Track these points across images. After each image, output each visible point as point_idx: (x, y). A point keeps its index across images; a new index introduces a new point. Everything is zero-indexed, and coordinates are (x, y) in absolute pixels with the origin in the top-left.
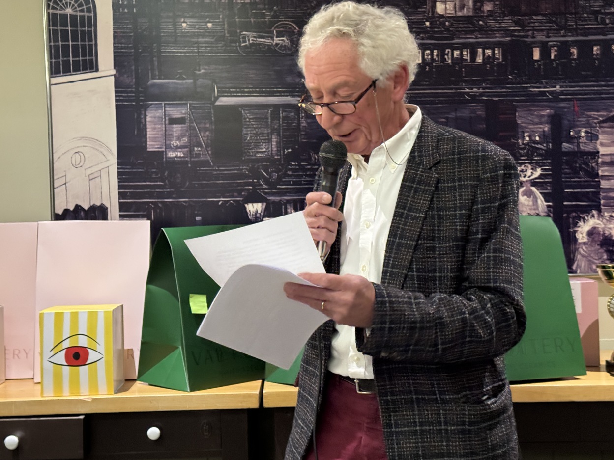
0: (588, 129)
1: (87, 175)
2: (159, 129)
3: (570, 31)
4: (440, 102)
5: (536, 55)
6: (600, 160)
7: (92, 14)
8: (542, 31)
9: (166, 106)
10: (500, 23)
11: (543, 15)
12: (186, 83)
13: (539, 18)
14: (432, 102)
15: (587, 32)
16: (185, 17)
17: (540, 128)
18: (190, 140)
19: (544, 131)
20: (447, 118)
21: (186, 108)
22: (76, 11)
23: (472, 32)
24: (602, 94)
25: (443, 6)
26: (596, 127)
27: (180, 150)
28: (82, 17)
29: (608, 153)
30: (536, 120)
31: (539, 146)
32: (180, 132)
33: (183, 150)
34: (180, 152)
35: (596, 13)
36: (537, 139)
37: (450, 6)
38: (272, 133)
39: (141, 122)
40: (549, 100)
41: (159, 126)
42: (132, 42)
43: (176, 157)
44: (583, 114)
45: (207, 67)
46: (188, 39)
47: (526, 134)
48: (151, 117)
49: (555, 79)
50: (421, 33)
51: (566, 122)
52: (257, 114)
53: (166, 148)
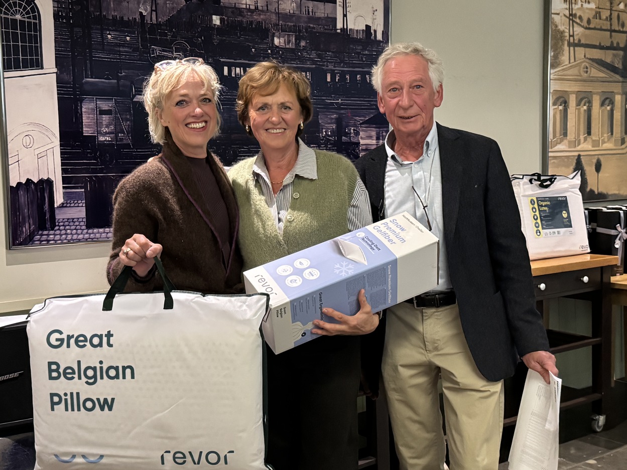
0: (355, 128)
1: (36, 153)
2: (92, 118)
3: (346, 64)
5: (329, 79)
6: (360, 148)
7: (38, 22)
8: (332, 62)
9: (97, 100)
10: (310, 55)
11: (333, 52)
12: (111, 82)
13: (330, 54)
15: (354, 66)
16: (110, 30)
17: (331, 126)
18: (115, 128)
19: (333, 128)
21: (112, 103)
22: (25, 17)
23: (294, 60)
24: (361, 106)
25: (278, 40)
26: (358, 127)
27: (108, 135)
28: (29, 23)
29: (365, 143)
30: (329, 121)
31: (331, 138)
32: (108, 121)
33: (111, 135)
34: (108, 137)
35: (359, 53)
36: (330, 133)
37: (282, 40)
39: (78, 112)
40: (335, 108)
41: (92, 116)
42: (70, 47)
43: (105, 141)
44: (352, 118)
45: (126, 71)
46: (112, 48)
47: (324, 130)
49: (339, 95)
50: (266, 57)
51: (344, 123)
53: (97, 134)
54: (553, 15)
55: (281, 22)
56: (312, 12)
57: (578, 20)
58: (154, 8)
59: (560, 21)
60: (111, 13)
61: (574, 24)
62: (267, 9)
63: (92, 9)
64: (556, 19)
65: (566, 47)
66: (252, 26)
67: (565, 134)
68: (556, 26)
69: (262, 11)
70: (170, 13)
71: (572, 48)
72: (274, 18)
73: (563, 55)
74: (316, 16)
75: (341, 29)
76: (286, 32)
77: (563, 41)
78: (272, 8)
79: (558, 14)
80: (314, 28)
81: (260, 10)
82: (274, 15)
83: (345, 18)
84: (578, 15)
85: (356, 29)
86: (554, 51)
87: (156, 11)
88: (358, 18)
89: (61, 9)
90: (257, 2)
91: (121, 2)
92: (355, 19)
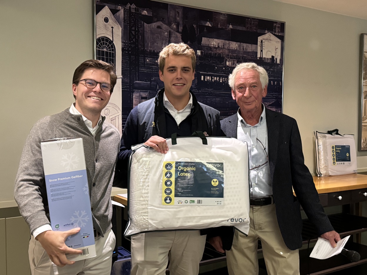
1: (110, 118)
2: (138, 101)
4: (227, 96)
7: (114, 52)
9: (141, 92)
12: (147, 83)
14: (225, 96)
16: (148, 57)
20: (228, 102)
21: (147, 93)
22: (108, 50)
25: (228, 63)
28: (110, 53)
35: (268, 70)
37: (230, 63)
39: (131, 98)
41: (138, 99)
42: (129, 65)
45: (155, 78)
46: (149, 66)
48: (135, 96)
50: (222, 71)
54: (364, 53)
55: (230, 54)
56: (246, 49)
60: (149, 49)
62: (224, 47)
63: (140, 47)
66: (216, 56)
68: (366, 58)
69: (221, 48)
72: (227, 51)
75: (259, 58)
76: (233, 59)
78: (226, 47)
80: (246, 57)
81: (220, 48)
82: (227, 50)
83: (262, 52)
85: (267, 57)
88: (269, 52)
89: (125, 46)
90: (219, 44)
91: (154, 43)
92: (267, 53)
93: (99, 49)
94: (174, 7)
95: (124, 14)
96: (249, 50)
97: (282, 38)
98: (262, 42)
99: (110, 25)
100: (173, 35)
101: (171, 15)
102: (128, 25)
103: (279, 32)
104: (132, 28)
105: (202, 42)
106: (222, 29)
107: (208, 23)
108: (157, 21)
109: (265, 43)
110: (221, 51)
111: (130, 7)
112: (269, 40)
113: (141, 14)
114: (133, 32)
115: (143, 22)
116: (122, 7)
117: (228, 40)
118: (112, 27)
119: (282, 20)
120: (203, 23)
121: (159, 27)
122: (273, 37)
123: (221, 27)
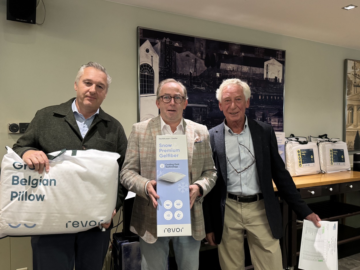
3: (267, 92)
5: (260, 98)
7: (153, 75)
8: (261, 91)
10: (253, 89)
11: (262, 87)
13: (261, 88)
15: (270, 93)
16: (179, 79)
19: (261, 118)
22: (148, 74)
24: (272, 109)
26: (271, 117)
28: (150, 76)
29: (273, 124)
30: (259, 115)
35: (272, 88)
38: (200, 115)
40: (262, 110)
44: (269, 114)
47: (257, 118)
49: (263, 104)
51: (265, 116)
52: (196, 109)
54: (348, 74)
55: (242, 75)
56: (255, 71)
57: (358, 76)
58: (195, 70)
59: (350, 76)
60: (179, 72)
61: (356, 78)
62: (237, 70)
63: (173, 71)
64: (349, 75)
65: (353, 87)
67: (352, 122)
68: (349, 78)
69: (235, 71)
70: (201, 72)
71: (355, 88)
72: (240, 74)
73: (352, 90)
74: (256, 73)
75: (265, 78)
77: (352, 84)
78: (239, 70)
79: (350, 74)
80: (255, 78)
82: (240, 73)
83: (267, 74)
84: (358, 74)
85: (271, 78)
86: (348, 88)
87: (196, 71)
88: (273, 74)
89: (162, 71)
90: (233, 68)
91: (183, 68)
92: (271, 74)
93: (142, 73)
94: (199, 40)
95: (161, 46)
96: (258, 72)
97: (283, 63)
98: (267, 66)
99: (150, 55)
100: (198, 62)
101: (197, 46)
102: (164, 54)
103: (280, 58)
104: (167, 56)
105: (221, 66)
106: (236, 56)
107: (225, 51)
108: (186, 51)
109: (270, 67)
110: (235, 73)
111: (165, 40)
112: (273, 64)
113: (173, 46)
114: (168, 60)
115: (175, 52)
116: (160, 41)
117: (241, 65)
118: (152, 56)
119: (283, 49)
120: (221, 52)
121: (187, 56)
122: (276, 62)
123: (235, 55)
